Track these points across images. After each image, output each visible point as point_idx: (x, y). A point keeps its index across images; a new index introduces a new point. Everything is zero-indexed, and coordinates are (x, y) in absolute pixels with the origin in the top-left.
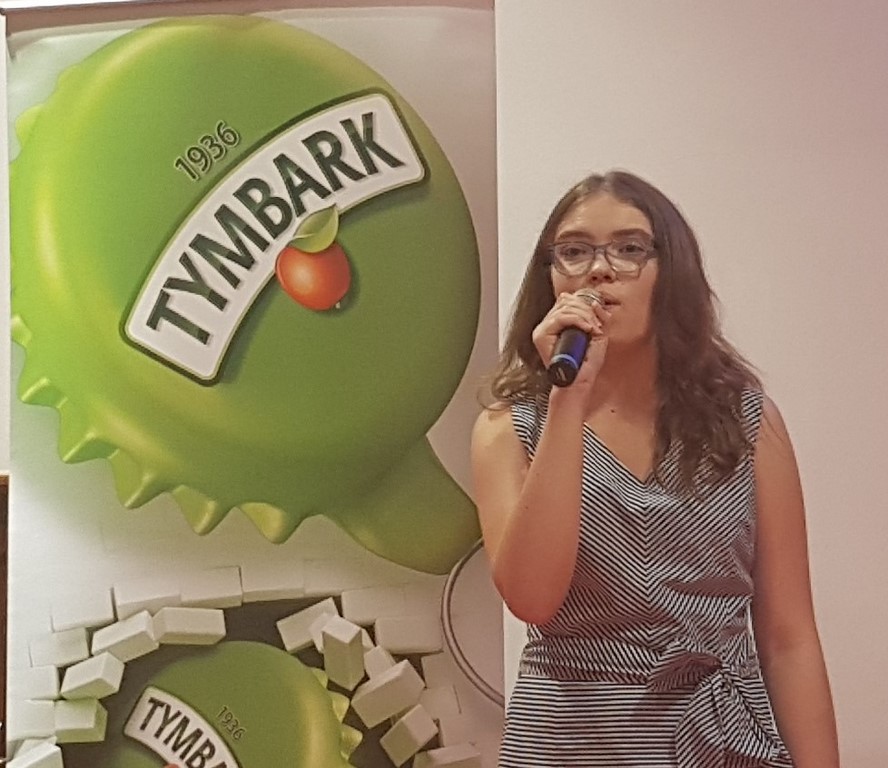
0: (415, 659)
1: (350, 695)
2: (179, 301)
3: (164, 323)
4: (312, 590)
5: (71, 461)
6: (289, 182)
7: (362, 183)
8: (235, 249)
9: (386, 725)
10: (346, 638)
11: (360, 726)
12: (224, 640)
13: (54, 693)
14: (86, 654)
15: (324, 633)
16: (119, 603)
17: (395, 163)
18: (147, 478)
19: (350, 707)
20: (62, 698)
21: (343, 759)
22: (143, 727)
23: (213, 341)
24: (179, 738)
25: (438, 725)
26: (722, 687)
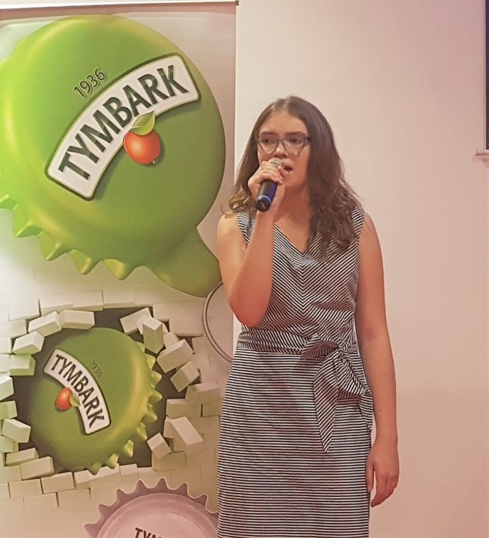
0: (189, 339)
1: (156, 356)
2: (75, 158)
3: (67, 169)
4: (139, 303)
5: (20, 236)
6: (131, 99)
7: (167, 101)
8: (103, 133)
9: (174, 371)
10: (155, 328)
11: (160, 371)
12: (94, 326)
13: (9, 351)
14: (26, 332)
15: (144, 325)
16: (42, 307)
17: (184, 91)
18: (57, 245)
19: (156, 362)
20: (13, 354)
21: (152, 387)
22: (53, 369)
23: (91, 178)
24: (70, 375)
25: (200, 372)
26: (339, 357)
